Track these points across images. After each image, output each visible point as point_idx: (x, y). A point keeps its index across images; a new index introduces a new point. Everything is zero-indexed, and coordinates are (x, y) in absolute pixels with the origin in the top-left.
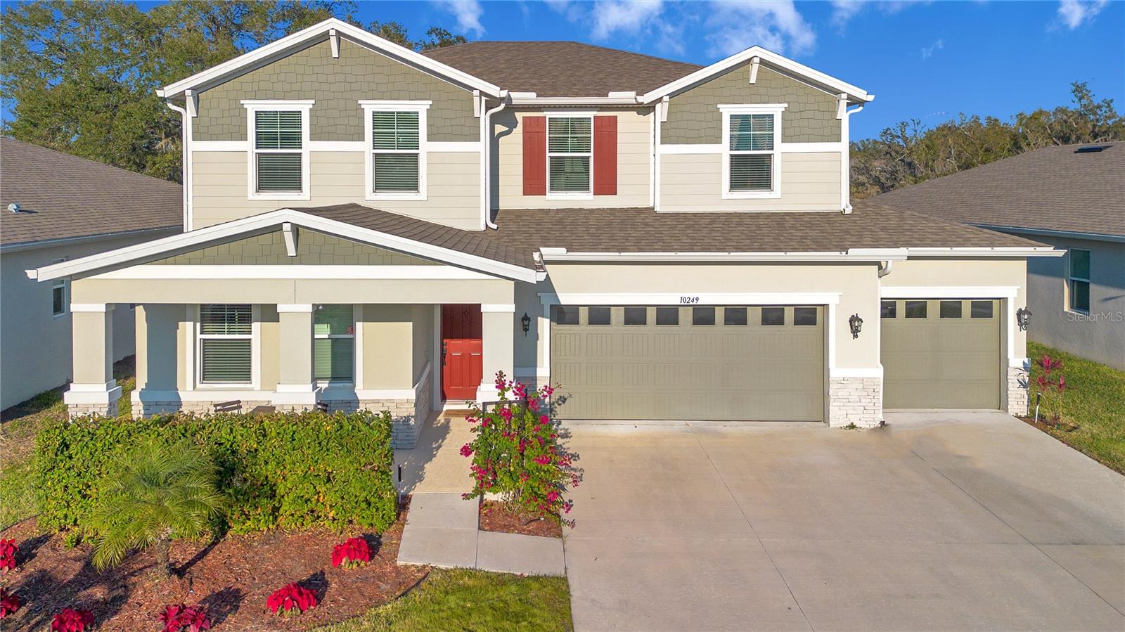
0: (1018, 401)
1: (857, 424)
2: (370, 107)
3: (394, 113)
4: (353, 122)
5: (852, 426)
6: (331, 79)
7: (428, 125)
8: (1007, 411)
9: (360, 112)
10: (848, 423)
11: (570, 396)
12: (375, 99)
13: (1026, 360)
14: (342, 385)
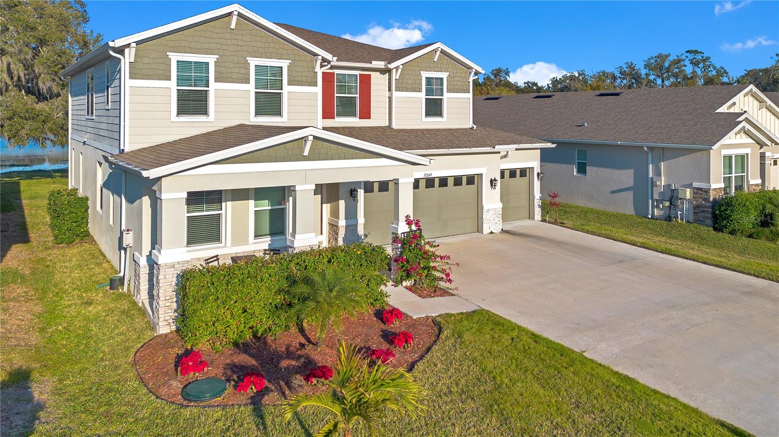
0: (538, 215)
1: (493, 231)
2: (253, 62)
3: (267, 66)
4: (243, 71)
5: (492, 233)
6: (229, 42)
7: (288, 75)
8: (534, 219)
9: (247, 66)
10: (490, 231)
11: (369, 233)
12: (256, 57)
13: (540, 195)
14: (278, 238)
